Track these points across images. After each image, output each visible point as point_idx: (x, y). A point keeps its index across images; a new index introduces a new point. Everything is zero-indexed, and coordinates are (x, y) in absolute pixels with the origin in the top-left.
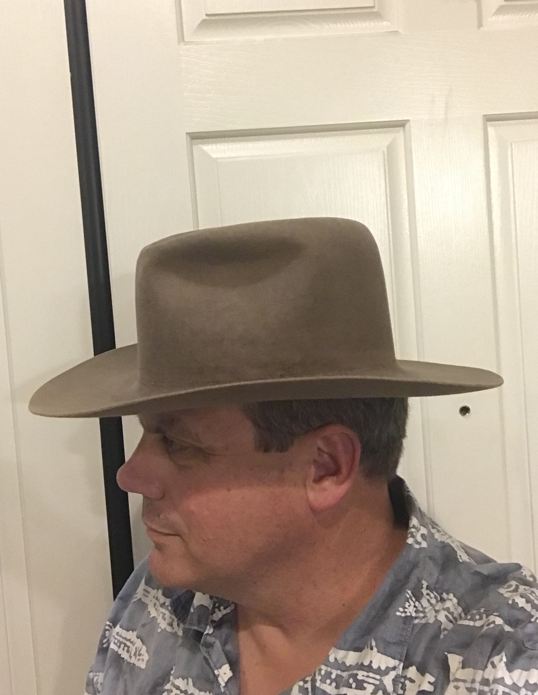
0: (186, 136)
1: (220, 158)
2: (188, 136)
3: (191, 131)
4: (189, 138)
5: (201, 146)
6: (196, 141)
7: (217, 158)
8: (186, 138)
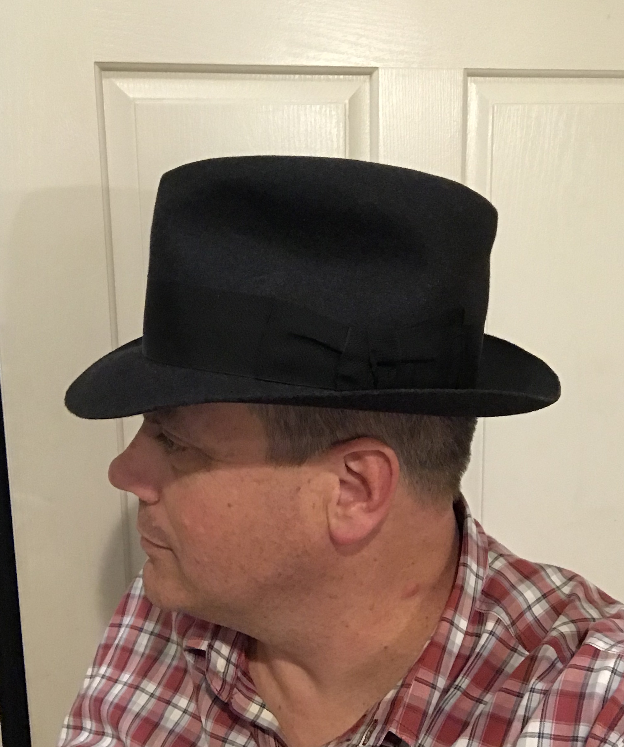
0: (94, 66)
1: (139, 99)
2: (97, 67)
3: (101, 60)
4: (97, 69)
5: (113, 80)
6: (107, 73)
7: (134, 99)
8: (95, 68)
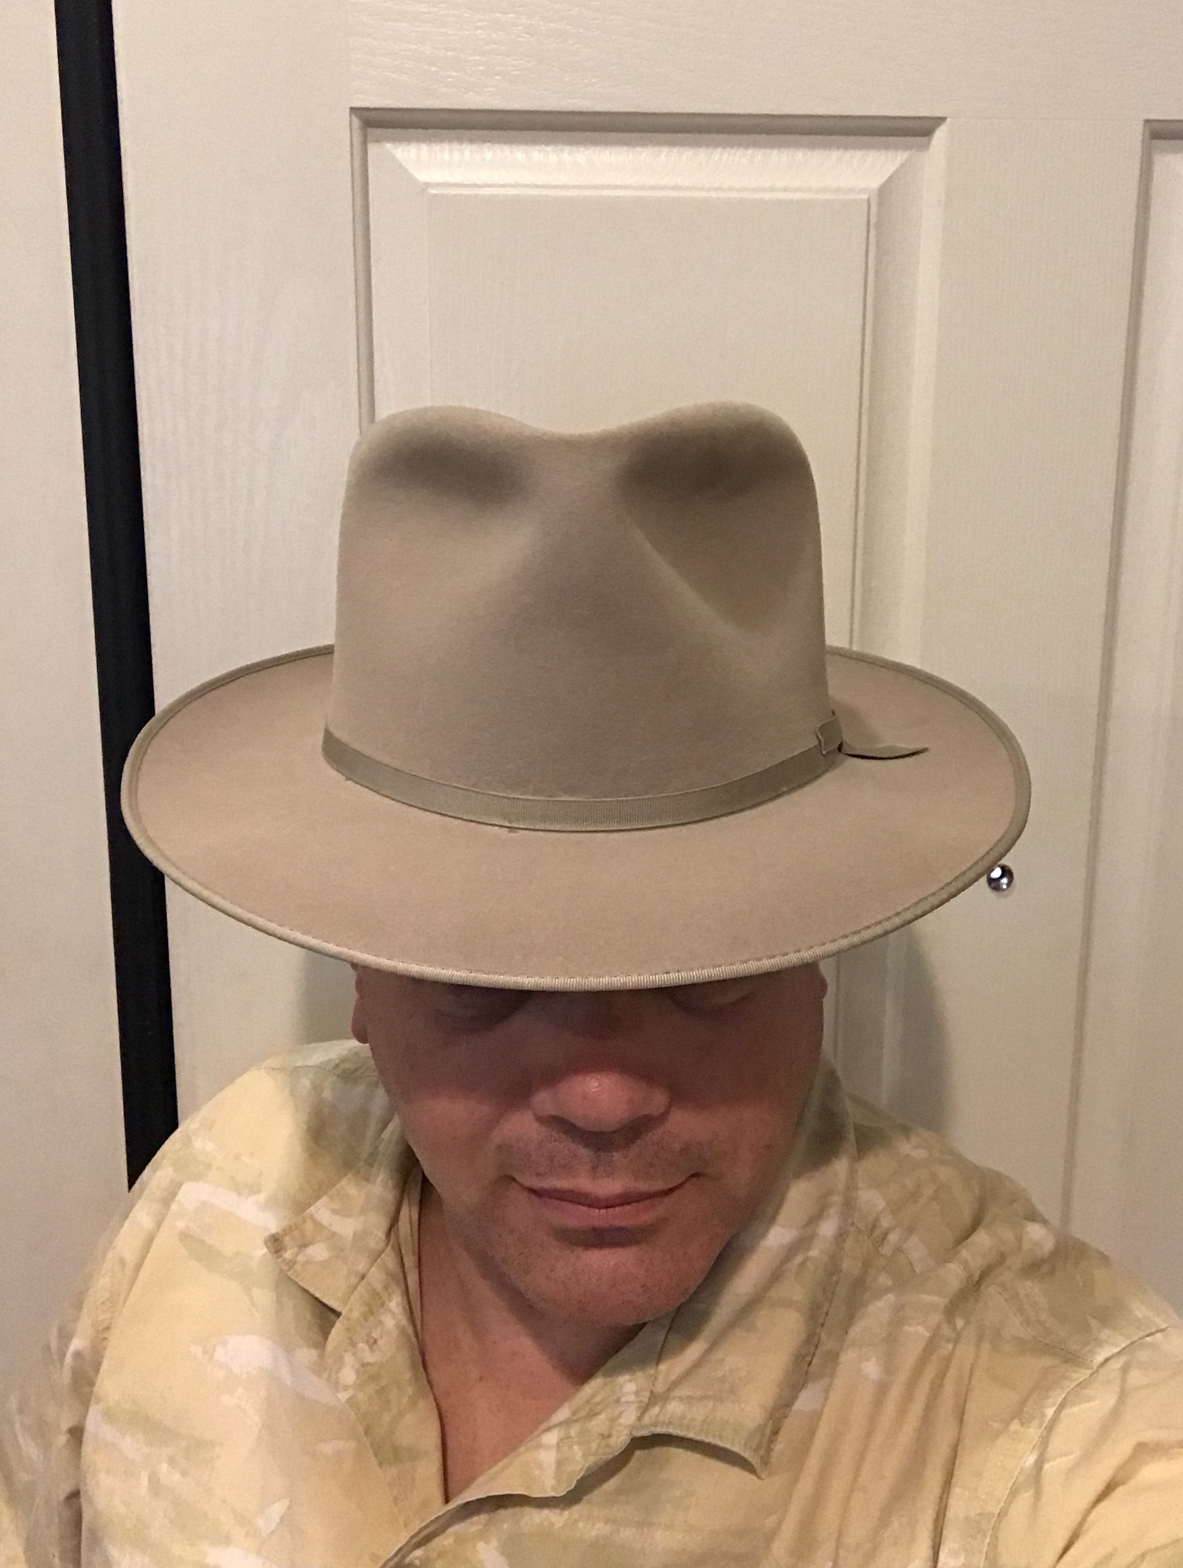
0: (351, 116)
1: (438, 185)
2: (354, 117)
3: (364, 104)
4: (356, 123)
5: (389, 146)
6: (378, 131)
7: (428, 185)
8: (351, 121)
